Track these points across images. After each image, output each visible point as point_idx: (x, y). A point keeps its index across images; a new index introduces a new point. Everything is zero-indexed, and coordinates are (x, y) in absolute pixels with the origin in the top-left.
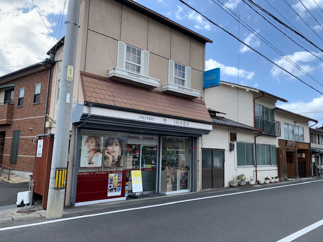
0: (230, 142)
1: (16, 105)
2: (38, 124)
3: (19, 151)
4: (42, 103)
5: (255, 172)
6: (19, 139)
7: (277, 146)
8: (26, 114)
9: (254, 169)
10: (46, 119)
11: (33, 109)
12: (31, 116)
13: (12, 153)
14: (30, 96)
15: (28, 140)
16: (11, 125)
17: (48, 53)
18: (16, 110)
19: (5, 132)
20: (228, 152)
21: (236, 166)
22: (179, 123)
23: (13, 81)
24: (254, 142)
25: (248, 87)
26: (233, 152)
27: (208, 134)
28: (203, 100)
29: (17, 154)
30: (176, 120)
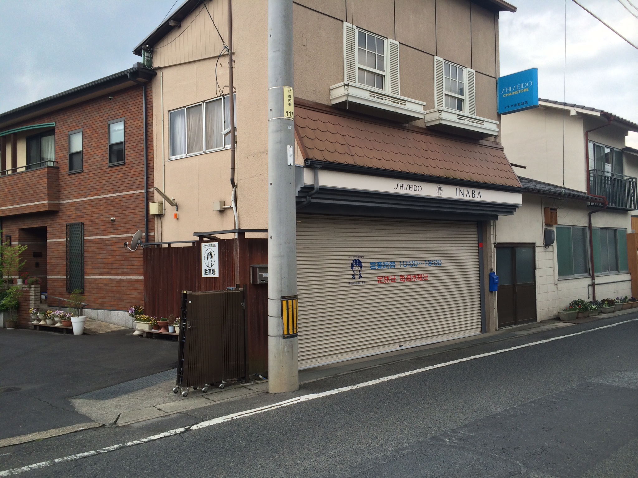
0: (544, 226)
1: (65, 170)
2: (127, 208)
3: (87, 268)
4: (131, 163)
5: (591, 288)
6: (83, 242)
7: (629, 231)
8: (93, 188)
9: (588, 281)
10: (149, 198)
11: (110, 177)
12: (108, 192)
13: (69, 271)
14: (98, 147)
15: (106, 244)
16: (57, 212)
17: (138, 52)
18: (67, 178)
19: (46, 227)
20: (542, 249)
21: (557, 277)
22: (465, 195)
23: (48, 115)
24: (587, 225)
25: (574, 106)
26: (550, 248)
27: (511, 213)
28: (498, 141)
29: (83, 273)
30: (458, 188)
